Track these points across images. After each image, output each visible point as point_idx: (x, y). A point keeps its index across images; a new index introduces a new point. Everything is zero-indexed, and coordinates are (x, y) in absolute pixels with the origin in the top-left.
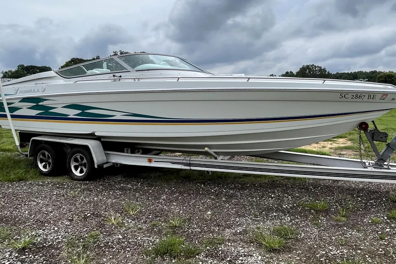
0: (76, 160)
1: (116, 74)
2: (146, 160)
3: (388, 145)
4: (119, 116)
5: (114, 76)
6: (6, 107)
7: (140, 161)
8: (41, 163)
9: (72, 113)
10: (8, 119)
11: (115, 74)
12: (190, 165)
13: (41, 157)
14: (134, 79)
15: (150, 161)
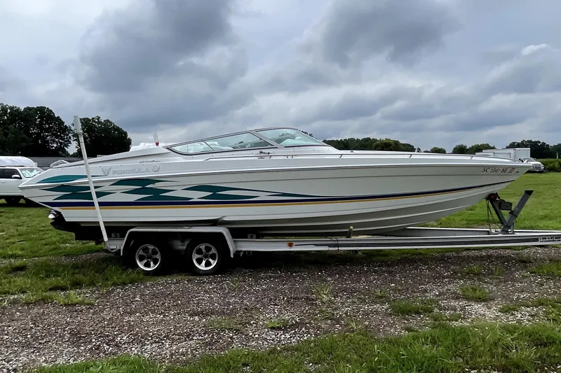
0: (199, 252)
1: (264, 151)
2: (286, 244)
3: (512, 213)
4: (263, 197)
5: (261, 153)
6: (93, 191)
7: (280, 247)
8: (141, 261)
9: (196, 196)
10: (95, 209)
11: (262, 150)
12: (338, 245)
13: (141, 253)
14: (287, 156)
15: (290, 245)
